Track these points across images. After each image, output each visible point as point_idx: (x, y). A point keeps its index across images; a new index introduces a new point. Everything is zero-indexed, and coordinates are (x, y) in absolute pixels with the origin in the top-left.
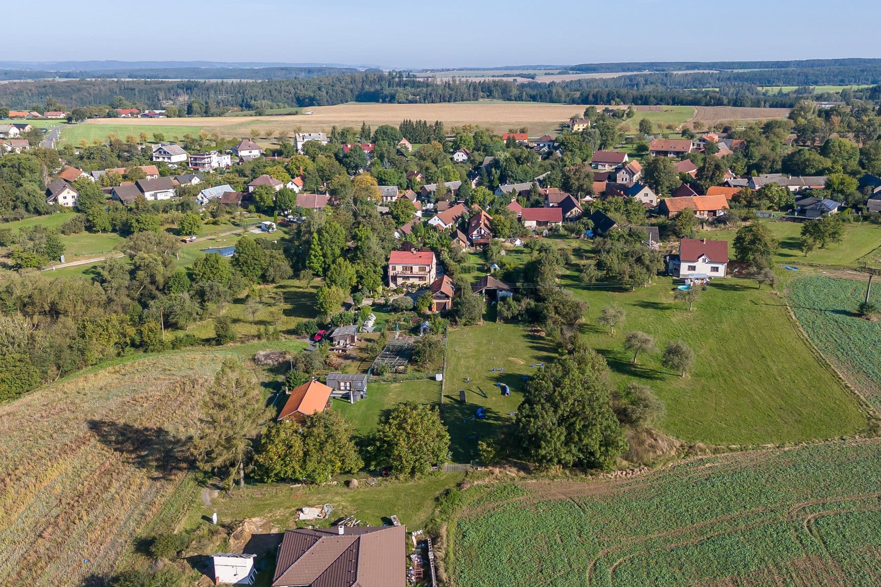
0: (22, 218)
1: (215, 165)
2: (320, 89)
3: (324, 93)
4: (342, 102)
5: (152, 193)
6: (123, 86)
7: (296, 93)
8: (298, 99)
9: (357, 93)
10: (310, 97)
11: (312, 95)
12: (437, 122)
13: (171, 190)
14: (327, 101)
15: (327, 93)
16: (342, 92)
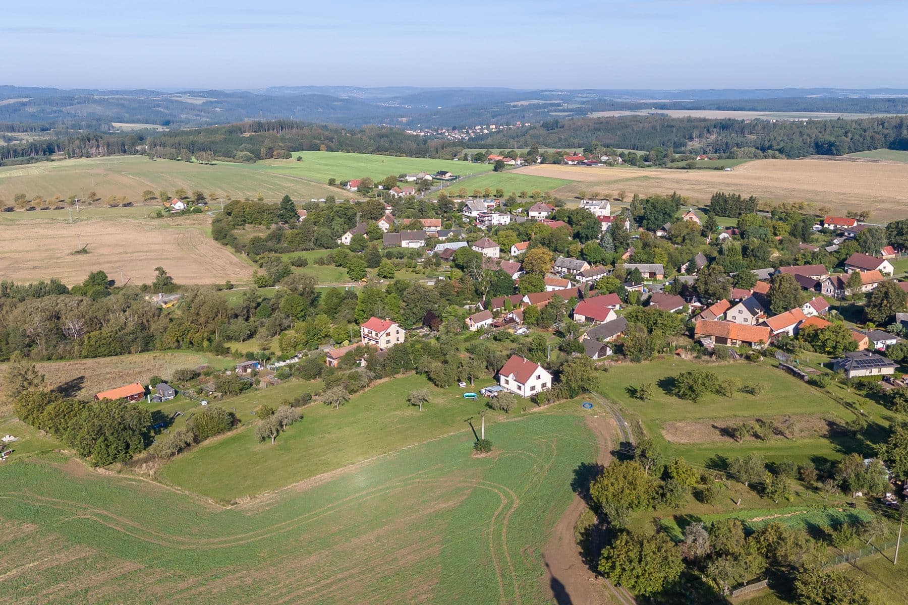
0: (313, 249)
1: (495, 222)
2: (846, 134)
3: (848, 139)
4: (869, 148)
5: (408, 241)
6: (666, 124)
7: (817, 137)
8: (817, 144)
9: (892, 139)
10: (830, 142)
11: (833, 139)
12: (751, 198)
13: (423, 241)
14: (849, 147)
15: (852, 139)
16: (872, 137)
